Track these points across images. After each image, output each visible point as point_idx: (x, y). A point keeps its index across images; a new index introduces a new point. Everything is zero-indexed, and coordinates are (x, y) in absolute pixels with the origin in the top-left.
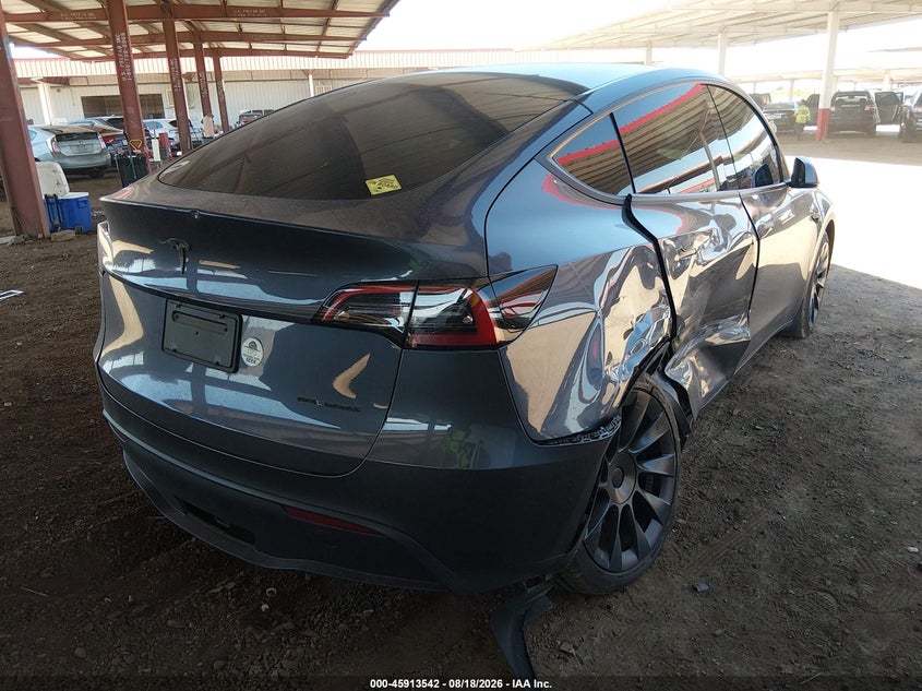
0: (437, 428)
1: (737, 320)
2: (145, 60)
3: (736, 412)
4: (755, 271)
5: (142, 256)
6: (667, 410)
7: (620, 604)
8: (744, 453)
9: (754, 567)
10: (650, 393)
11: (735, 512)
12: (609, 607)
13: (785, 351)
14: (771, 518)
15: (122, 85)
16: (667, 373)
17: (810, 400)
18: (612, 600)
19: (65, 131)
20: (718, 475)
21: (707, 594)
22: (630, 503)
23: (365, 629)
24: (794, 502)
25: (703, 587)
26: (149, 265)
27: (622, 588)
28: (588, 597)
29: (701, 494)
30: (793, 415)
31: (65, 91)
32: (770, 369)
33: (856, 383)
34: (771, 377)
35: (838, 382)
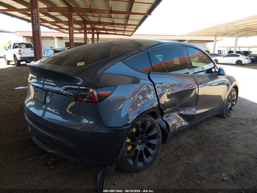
0: (90, 122)
1: (192, 108)
2: (80, 34)
3: (194, 134)
4: (197, 96)
5: (35, 78)
6: (157, 127)
7: (135, 176)
8: (190, 144)
9: (176, 172)
10: (151, 122)
11: (179, 159)
12: (132, 175)
13: (219, 121)
14: (188, 161)
15: (70, 40)
16: (164, 119)
17: (218, 134)
18: (133, 174)
19: (57, 50)
20: (180, 149)
21: (159, 176)
22: (143, 150)
23: (70, 171)
24: (197, 159)
25: (159, 175)
26: (36, 81)
27: (137, 171)
28: (128, 172)
29: (172, 153)
30: (210, 137)
31: (61, 40)
32: (211, 125)
33: (234, 131)
34: (210, 127)
35: (229, 130)
